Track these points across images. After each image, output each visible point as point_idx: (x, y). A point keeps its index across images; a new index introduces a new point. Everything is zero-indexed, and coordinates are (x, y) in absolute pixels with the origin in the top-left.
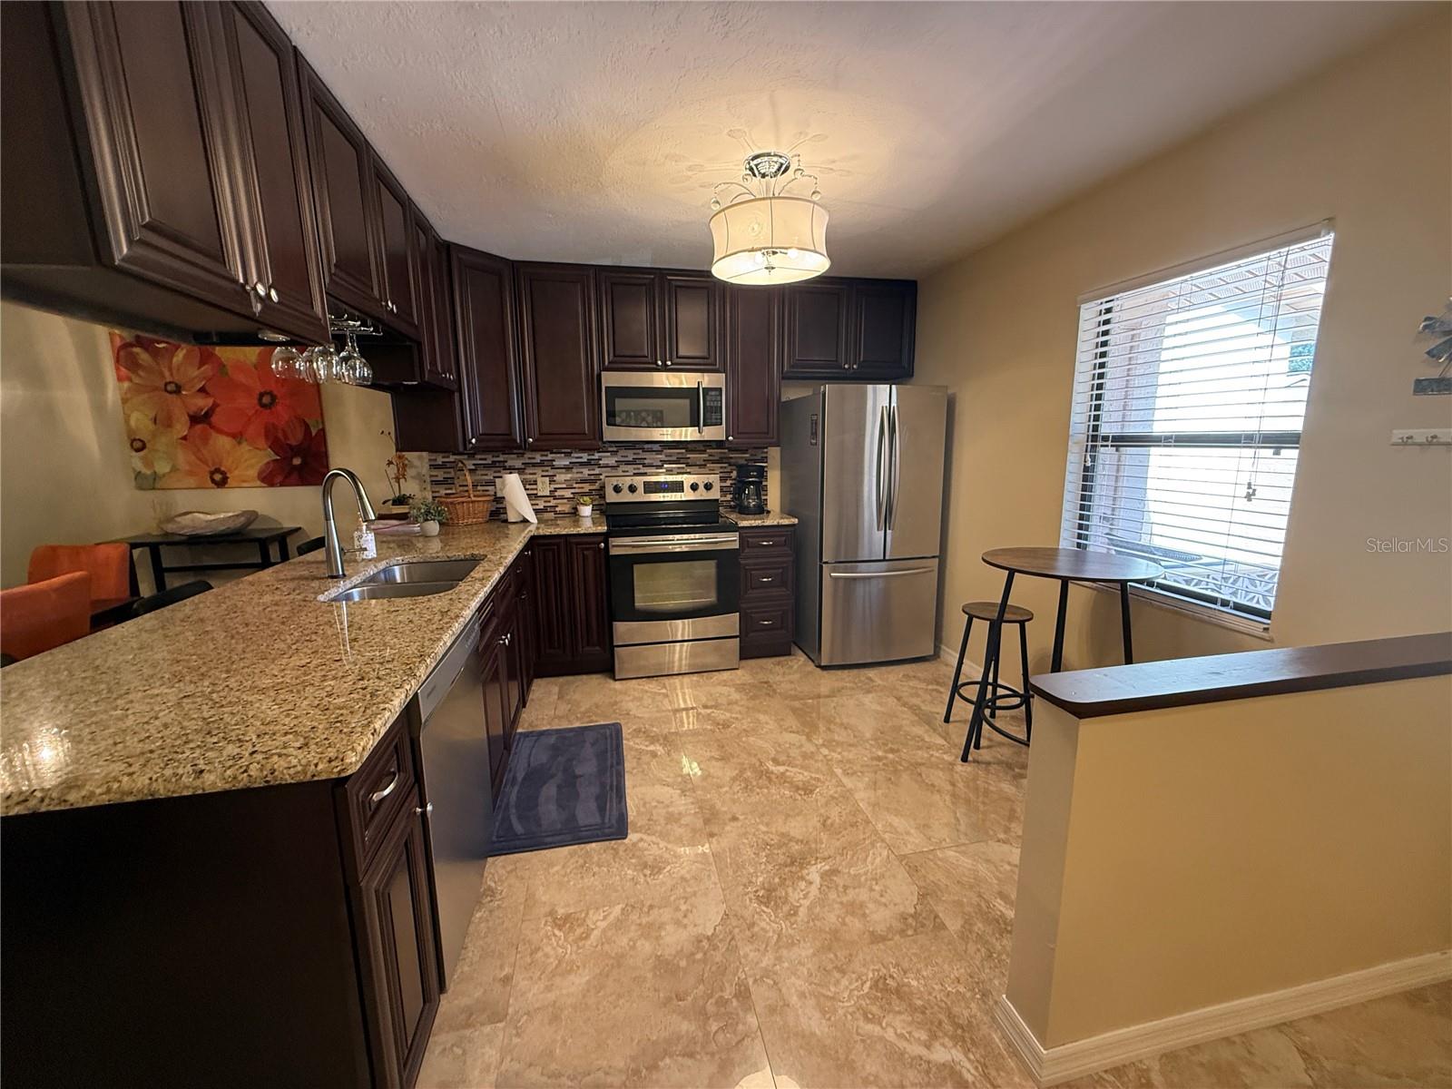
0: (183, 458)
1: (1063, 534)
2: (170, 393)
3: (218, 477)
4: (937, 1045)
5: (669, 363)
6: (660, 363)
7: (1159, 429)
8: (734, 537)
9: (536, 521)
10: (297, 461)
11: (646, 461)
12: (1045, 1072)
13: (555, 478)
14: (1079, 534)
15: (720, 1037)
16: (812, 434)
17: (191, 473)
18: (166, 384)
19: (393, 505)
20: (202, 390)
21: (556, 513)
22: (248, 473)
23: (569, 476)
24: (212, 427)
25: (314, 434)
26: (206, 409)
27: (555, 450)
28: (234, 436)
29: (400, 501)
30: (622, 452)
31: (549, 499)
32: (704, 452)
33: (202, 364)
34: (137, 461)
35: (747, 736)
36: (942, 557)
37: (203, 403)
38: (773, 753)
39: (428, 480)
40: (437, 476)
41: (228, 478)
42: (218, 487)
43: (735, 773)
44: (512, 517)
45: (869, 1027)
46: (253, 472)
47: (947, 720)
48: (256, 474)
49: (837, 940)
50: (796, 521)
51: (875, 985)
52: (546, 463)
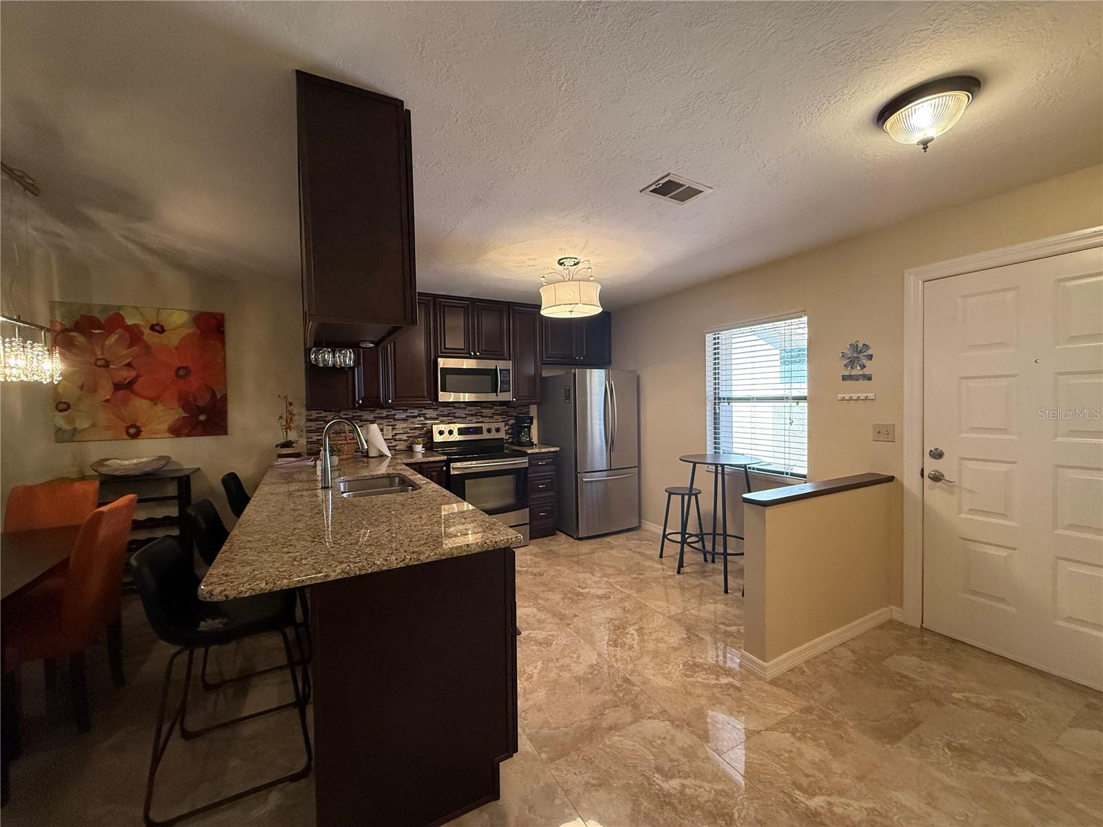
0: (103, 416)
1: (708, 448)
2: (98, 366)
3: (132, 431)
4: (721, 678)
5: (478, 354)
6: (472, 354)
7: (735, 394)
8: (526, 460)
9: (390, 455)
10: (202, 418)
11: (456, 415)
12: (767, 673)
13: (396, 427)
14: (715, 447)
15: (626, 697)
16: (566, 396)
17: (108, 428)
18: (97, 360)
19: (281, 448)
20: (129, 365)
21: (395, 450)
22: (160, 427)
23: (405, 425)
24: (132, 392)
25: (218, 397)
26: (130, 379)
27: (396, 408)
28: (151, 399)
29: (288, 444)
30: (441, 409)
31: (391, 441)
32: (492, 408)
33: (130, 346)
34: (60, 420)
35: (557, 578)
36: (639, 467)
37: (128, 375)
38: (577, 585)
39: (305, 430)
40: (311, 427)
41: (141, 431)
42: (132, 439)
43: (562, 596)
44: (373, 453)
45: (690, 679)
46: (165, 427)
47: (661, 556)
48: (167, 429)
49: (658, 653)
50: (558, 449)
51: (684, 665)
52: (390, 417)
